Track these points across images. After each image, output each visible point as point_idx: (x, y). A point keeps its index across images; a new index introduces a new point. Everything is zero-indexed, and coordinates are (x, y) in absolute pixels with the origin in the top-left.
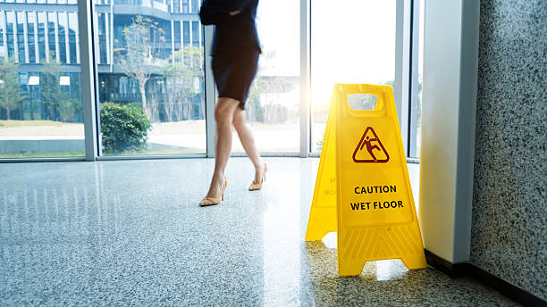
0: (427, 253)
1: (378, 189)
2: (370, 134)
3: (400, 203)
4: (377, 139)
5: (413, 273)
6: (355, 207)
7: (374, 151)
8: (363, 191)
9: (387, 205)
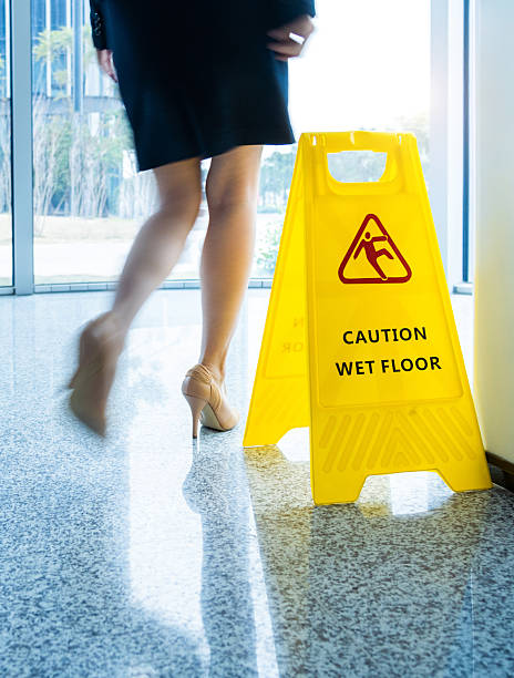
0: (490, 458)
1: (391, 334)
2: (372, 228)
3: (435, 362)
4: (386, 237)
5: (462, 499)
6: (343, 369)
7: (381, 260)
8: (360, 337)
9: (409, 365)
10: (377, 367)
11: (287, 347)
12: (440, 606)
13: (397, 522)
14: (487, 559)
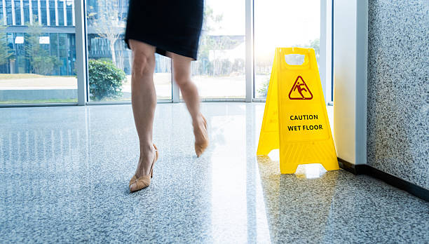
0: (339, 160)
1: (306, 117)
2: (300, 81)
3: (320, 127)
4: (304, 84)
5: (330, 173)
6: (290, 129)
7: (303, 92)
8: (296, 118)
9: (312, 128)
10: (301, 128)
11: (271, 121)
12: (322, 205)
13: (308, 180)
14: (337, 191)
